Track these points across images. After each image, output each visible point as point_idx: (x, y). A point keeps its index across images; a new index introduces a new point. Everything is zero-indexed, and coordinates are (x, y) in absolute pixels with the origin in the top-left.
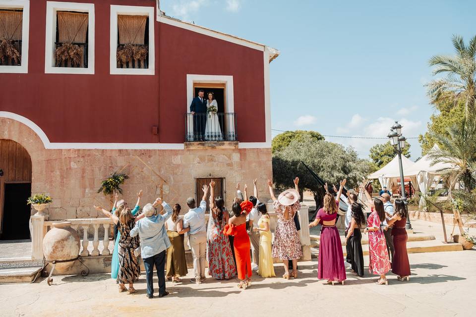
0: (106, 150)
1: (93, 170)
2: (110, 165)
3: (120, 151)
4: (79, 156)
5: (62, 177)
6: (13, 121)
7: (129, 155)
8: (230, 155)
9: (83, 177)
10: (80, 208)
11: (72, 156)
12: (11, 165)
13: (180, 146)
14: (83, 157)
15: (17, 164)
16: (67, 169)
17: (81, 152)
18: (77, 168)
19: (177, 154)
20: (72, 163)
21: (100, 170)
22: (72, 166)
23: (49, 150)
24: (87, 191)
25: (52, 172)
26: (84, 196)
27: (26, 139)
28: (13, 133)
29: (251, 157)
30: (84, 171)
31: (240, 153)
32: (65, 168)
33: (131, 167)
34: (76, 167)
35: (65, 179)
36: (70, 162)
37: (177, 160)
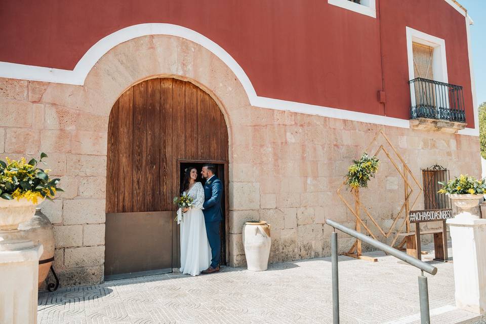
0: (329, 118)
1: (315, 149)
2: (335, 143)
3: (345, 121)
4: (296, 124)
5: (276, 157)
6: (199, 47)
7: (355, 130)
8: (449, 141)
9: (303, 158)
10: (302, 209)
11: (288, 122)
12: (189, 130)
13: (404, 124)
14: (302, 125)
15: (199, 127)
16: (282, 143)
17: (299, 117)
18: (294, 143)
19: (402, 135)
20: (288, 134)
21: (323, 148)
22: (289, 140)
23: (256, 108)
24: (309, 181)
25: (262, 146)
26: (305, 190)
27: (221, 85)
28: (201, 69)
30: (303, 146)
31: (457, 141)
32: (279, 142)
33: (359, 147)
34: (293, 141)
35: (280, 161)
36: (285, 132)
37: (403, 142)
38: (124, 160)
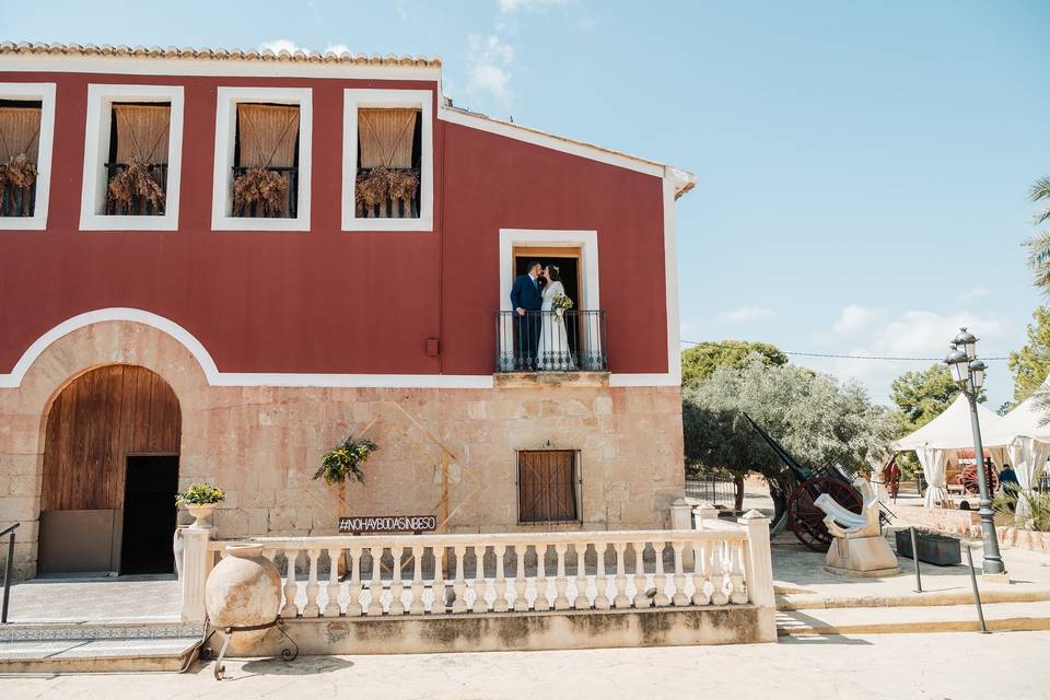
0: (331, 388)
1: (304, 432)
2: (339, 421)
3: (360, 390)
4: (275, 401)
5: (242, 445)
6: (146, 327)
7: (379, 400)
8: (591, 401)
9: (283, 445)
10: (277, 510)
11: (262, 400)
12: (140, 419)
13: (485, 382)
14: (284, 402)
15: (152, 416)
16: (252, 427)
17: (280, 393)
18: (270, 427)
19: (478, 399)
20: (262, 416)
21: (318, 430)
22: (262, 423)
23: (216, 388)
24: (291, 473)
25: (222, 433)
26: (284, 486)
27: (171, 366)
28: (146, 352)
29: (636, 405)
30: (285, 432)
31: (613, 398)
32: (248, 425)
33: (383, 424)
34: (269, 423)
35: (246, 450)
36: (258, 412)
37: (479, 411)
38: (64, 456)
